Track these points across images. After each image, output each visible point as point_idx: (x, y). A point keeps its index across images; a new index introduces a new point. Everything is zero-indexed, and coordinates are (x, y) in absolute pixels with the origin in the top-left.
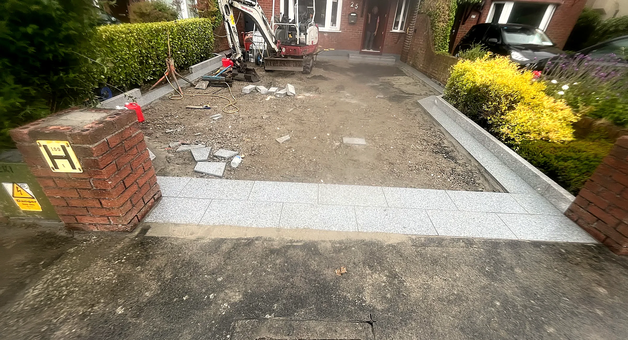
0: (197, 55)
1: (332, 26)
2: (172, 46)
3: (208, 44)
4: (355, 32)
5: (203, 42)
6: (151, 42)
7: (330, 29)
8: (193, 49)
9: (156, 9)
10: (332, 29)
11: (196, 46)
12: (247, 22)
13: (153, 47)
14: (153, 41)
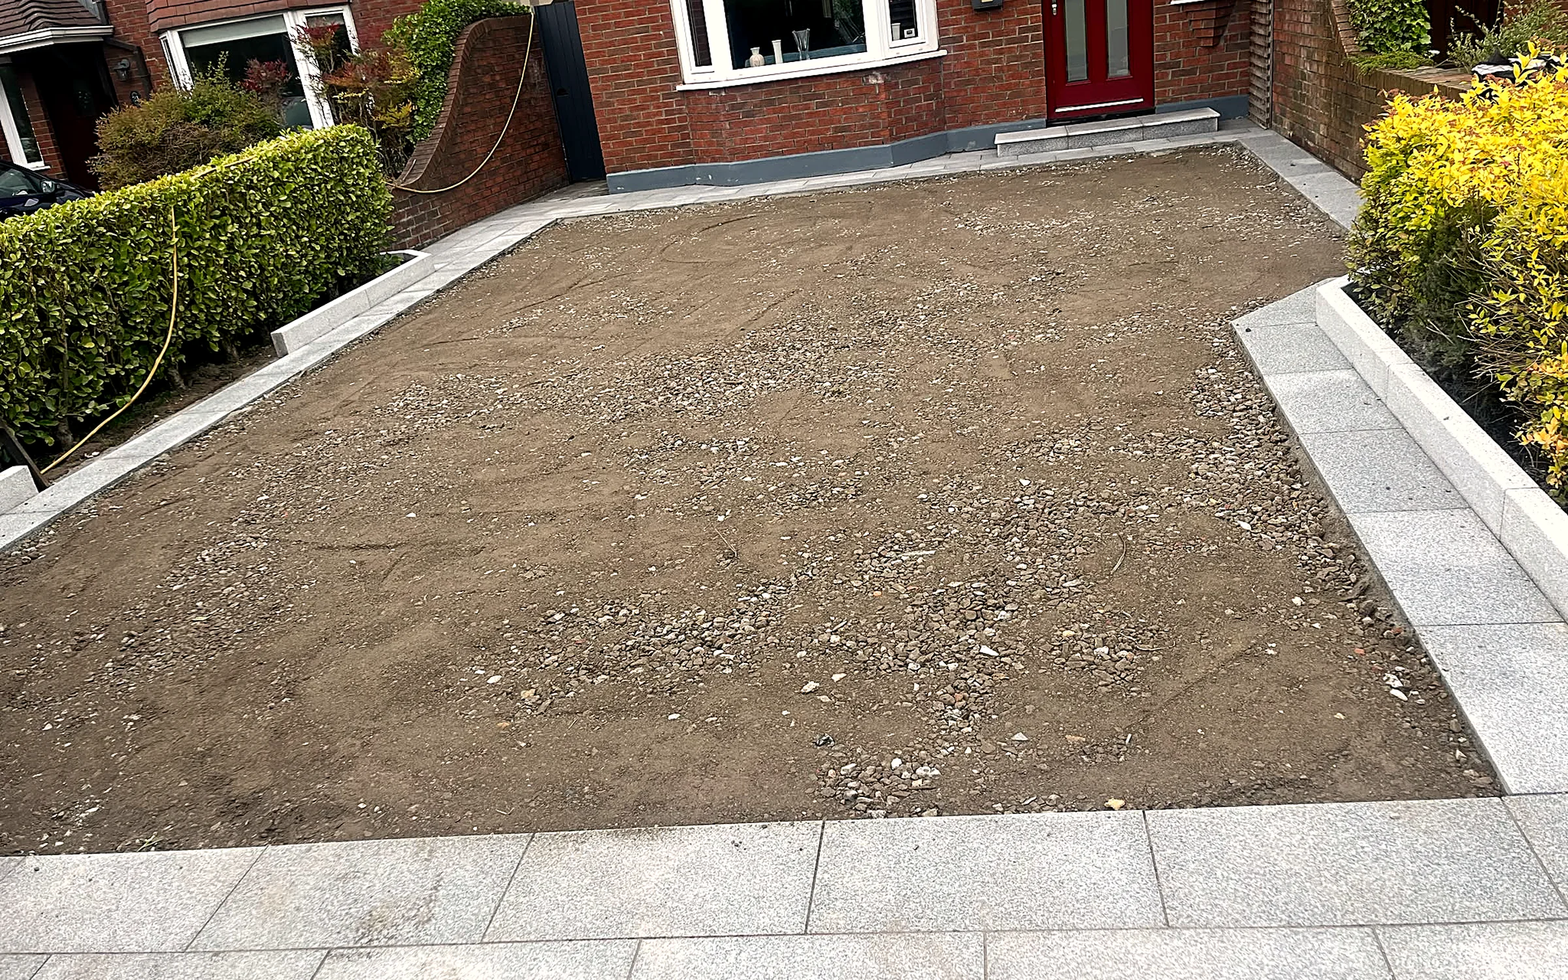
0: (315, 278)
1: (902, 37)
2: (189, 265)
3: (363, 222)
4: (1009, 42)
5: (337, 222)
6: (93, 270)
7: (893, 53)
8: (288, 256)
9: (189, 119)
10: (903, 51)
11: (303, 245)
12: (562, 91)
13: (98, 288)
14: (98, 265)
